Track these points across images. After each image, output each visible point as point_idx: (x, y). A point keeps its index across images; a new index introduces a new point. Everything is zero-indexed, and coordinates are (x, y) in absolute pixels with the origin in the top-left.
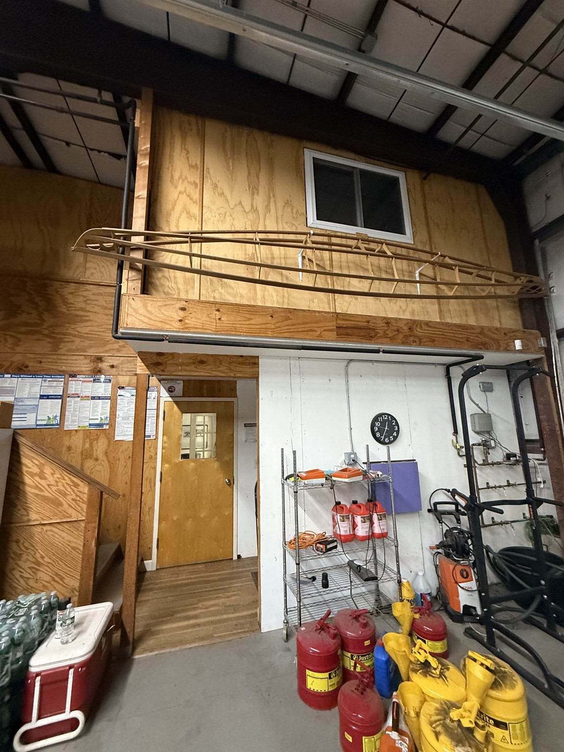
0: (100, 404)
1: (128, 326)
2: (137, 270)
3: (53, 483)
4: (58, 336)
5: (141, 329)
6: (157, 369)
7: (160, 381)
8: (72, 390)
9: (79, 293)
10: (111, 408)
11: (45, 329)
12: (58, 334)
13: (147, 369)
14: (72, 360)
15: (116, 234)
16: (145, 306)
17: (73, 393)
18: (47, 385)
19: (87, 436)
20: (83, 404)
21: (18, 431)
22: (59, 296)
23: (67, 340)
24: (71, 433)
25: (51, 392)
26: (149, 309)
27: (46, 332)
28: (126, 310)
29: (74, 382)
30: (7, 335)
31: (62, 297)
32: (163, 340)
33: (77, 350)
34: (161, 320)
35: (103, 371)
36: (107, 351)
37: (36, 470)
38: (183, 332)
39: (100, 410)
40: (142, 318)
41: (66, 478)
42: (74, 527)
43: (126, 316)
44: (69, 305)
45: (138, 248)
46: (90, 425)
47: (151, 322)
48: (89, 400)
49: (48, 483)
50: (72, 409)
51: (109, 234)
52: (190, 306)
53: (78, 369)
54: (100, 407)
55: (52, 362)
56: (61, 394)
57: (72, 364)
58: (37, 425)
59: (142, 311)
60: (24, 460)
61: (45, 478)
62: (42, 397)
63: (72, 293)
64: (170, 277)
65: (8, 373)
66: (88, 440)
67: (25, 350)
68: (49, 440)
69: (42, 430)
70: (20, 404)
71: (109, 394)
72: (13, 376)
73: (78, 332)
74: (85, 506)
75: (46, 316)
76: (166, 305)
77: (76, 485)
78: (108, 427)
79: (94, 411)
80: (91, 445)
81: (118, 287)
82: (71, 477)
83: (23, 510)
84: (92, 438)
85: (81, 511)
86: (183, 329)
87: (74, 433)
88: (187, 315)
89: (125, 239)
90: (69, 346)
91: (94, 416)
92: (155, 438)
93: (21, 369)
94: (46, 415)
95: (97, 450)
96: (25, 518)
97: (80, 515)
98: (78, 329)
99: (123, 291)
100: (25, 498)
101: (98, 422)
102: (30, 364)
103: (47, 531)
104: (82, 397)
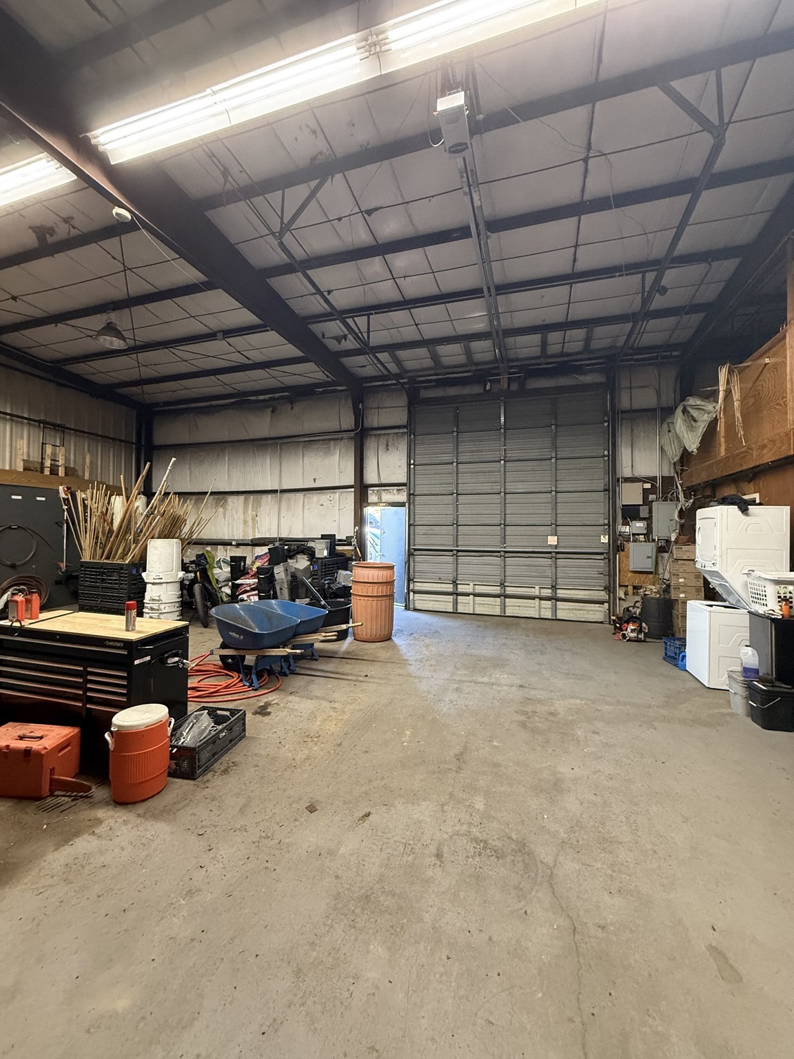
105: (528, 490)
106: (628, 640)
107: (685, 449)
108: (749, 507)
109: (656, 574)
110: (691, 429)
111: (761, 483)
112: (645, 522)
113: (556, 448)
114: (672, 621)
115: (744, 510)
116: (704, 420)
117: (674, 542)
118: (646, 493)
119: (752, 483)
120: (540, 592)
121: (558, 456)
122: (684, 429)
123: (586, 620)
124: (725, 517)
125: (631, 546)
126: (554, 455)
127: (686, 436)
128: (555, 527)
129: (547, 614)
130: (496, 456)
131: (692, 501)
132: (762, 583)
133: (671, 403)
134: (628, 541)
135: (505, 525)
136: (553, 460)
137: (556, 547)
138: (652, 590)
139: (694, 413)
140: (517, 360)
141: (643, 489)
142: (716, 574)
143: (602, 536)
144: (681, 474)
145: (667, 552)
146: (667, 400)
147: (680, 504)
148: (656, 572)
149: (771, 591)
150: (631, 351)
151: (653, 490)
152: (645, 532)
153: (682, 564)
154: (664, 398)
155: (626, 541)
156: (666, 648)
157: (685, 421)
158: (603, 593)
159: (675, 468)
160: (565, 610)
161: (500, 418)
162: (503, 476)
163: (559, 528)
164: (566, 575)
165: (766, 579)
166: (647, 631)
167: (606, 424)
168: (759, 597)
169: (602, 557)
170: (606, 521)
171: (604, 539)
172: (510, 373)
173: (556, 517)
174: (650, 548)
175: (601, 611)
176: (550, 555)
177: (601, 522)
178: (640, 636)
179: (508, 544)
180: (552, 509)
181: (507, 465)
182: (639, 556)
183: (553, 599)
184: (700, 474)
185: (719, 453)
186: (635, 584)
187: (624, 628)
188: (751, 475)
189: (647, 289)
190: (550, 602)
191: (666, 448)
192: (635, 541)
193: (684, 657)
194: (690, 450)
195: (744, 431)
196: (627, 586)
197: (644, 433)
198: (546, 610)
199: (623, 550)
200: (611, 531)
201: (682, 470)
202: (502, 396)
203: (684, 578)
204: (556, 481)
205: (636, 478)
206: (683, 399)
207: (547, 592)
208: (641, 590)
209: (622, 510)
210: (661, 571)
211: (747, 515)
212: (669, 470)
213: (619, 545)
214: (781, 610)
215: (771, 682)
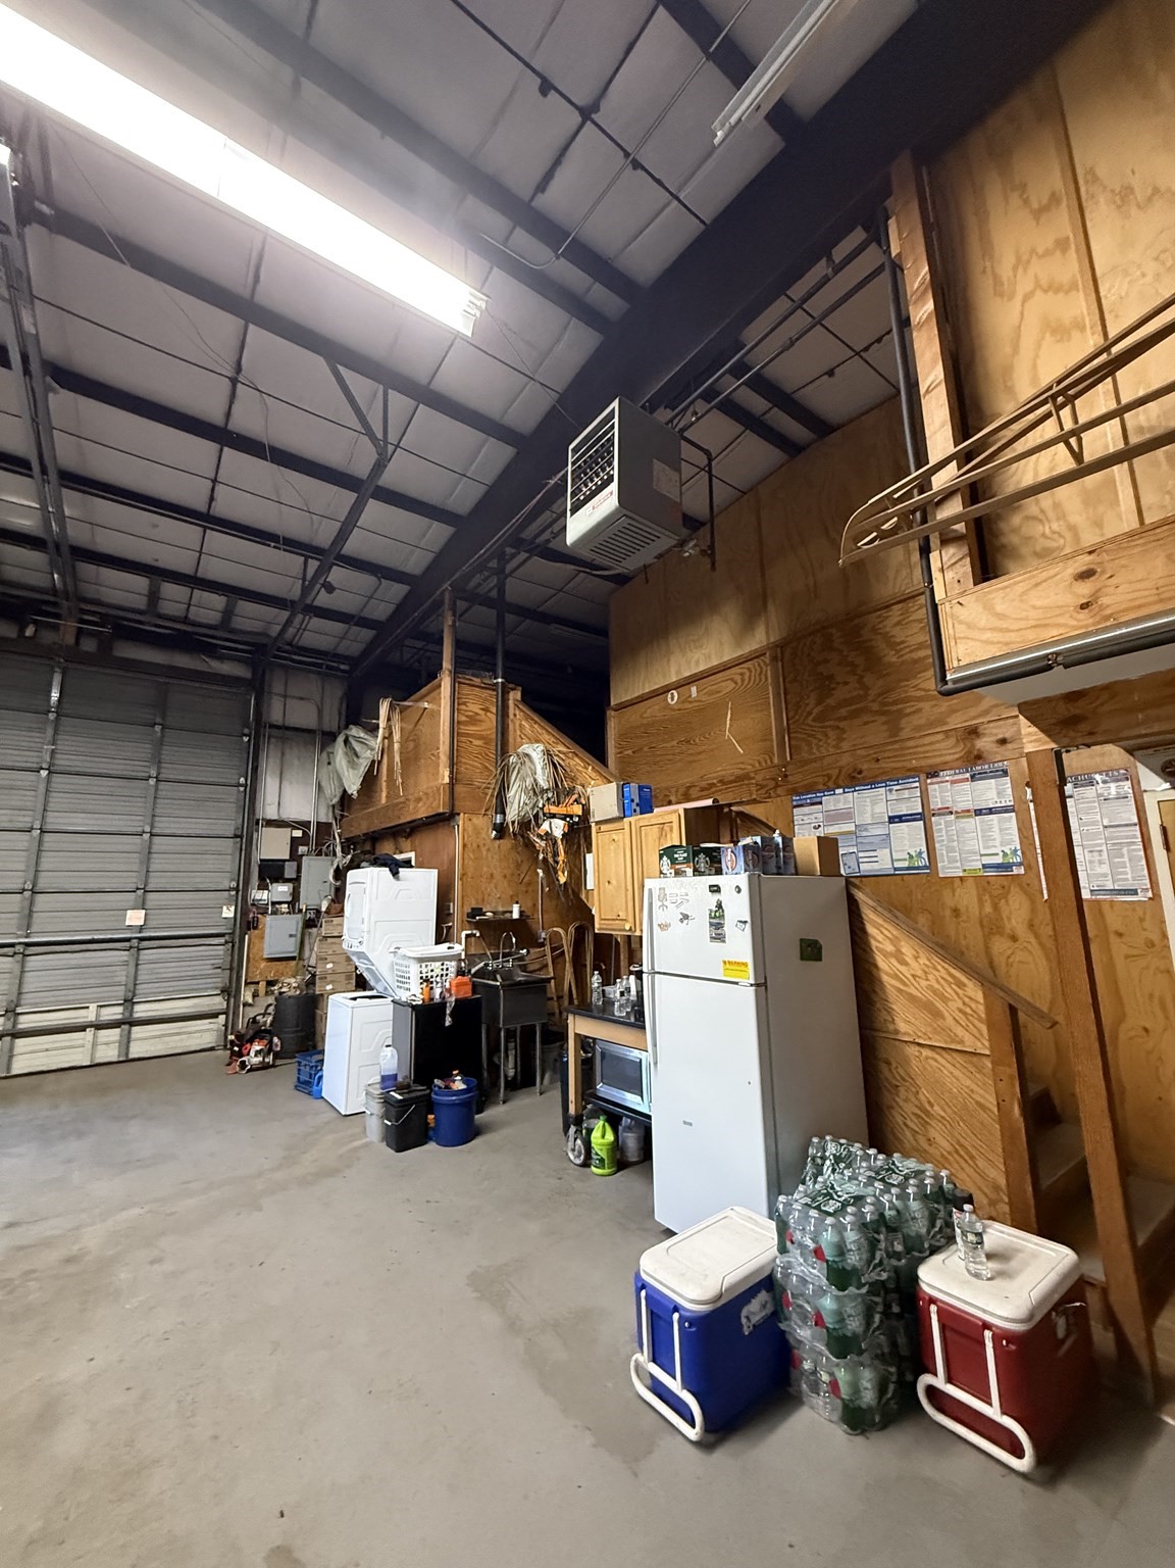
0: (995, 822)
1: (961, 664)
2: (957, 539)
3: (919, 973)
4: (895, 708)
5: (994, 659)
6: (1072, 734)
7: (1130, 751)
8: (936, 803)
9: (911, 618)
10: (1019, 829)
11: (874, 701)
12: (895, 703)
13: (1047, 739)
14: (925, 745)
15: (896, 496)
16: (988, 608)
17: (940, 806)
18: (895, 798)
19: (985, 890)
20: (962, 826)
21: (852, 879)
22: (879, 637)
23: (908, 711)
24: (952, 883)
25: (903, 809)
26: (999, 608)
27: (875, 707)
28: (951, 631)
29: (936, 786)
30: (826, 727)
31: (887, 637)
32: (1049, 668)
33: (931, 724)
34: (1033, 623)
35: (985, 755)
36: (986, 712)
37: (890, 948)
38: (1097, 632)
39: (996, 834)
40: (988, 635)
41: (939, 967)
42: (971, 1063)
43: (953, 643)
44: (898, 648)
45: (948, 495)
46: (984, 866)
47: (1012, 637)
48: (970, 816)
49: (913, 972)
50: (944, 838)
51: (883, 506)
52: (1106, 557)
53: (938, 760)
54: (996, 829)
55: (896, 756)
56: (920, 811)
57: (928, 752)
58: (895, 869)
59: (984, 620)
60: (871, 929)
61: (906, 964)
62: (892, 820)
63: (898, 623)
64: (1042, 511)
65: (839, 787)
66: (987, 897)
67: (855, 745)
68: (919, 897)
69: (905, 877)
70: (865, 834)
71: (1008, 800)
72: (846, 790)
73: (924, 690)
74: (984, 1028)
75: (869, 679)
76: (1037, 585)
77: (961, 985)
78: (1022, 871)
79: (987, 839)
80: (996, 907)
81: (928, 593)
82: (946, 966)
83: (885, 1013)
84: (996, 893)
85: (978, 1035)
86: (1094, 625)
87: (957, 882)
88: (1098, 585)
89: (921, 493)
90: (916, 720)
91: (988, 848)
92: (1150, 894)
93: (854, 777)
94: (903, 851)
95: (1009, 919)
96: (891, 1027)
97: (979, 1044)
98: (922, 686)
99: (939, 595)
100: (884, 991)
101: (999, 860)
102: (865, 767)
103: (927, 1058)
104: (957, 812)
105: (96, 828)
106: (249, 1071)
107: (345, 791)
108: (400, 869)
109: (300, 959)
110: (352, 765)
111: (418, 839)
112: (291, 885)
113: (160, 762)
114: (314, 1027)
115: (395, 874)
116: (366, 757)
117: (325, 912)
118: (295, 843)
119: (409, 841)
120: (98, 1015)
121: (161, 776)
122: (344, 763)
123: (186, 1050)
124: (375, 881)
125: (268, 921)
126: (154, 773)
127: (346, 773)
128: (142, 894)
129: (110, 1053)
130: (31, 759)
131: (349, 857)
132: (405, 963)
133: (334, 728)
134: (265, 913)
135: (34, 892)
136: (152, 782)
137: (141, 928)
138: (291, 985)
139: (357, 747)
140: (98, 603)
141: (292, 838)
142: (361, 955)
143: (225, 908)
144: (340, 820)
145: (316, 926)
146: (331, 722)
147: (337, 860)
148: (301, 957)
149: (414, 971)
150: (288, 647)
151: (305, 840)
152: (290, 899)
153: (332, 943)
154: (326, 719)
155: (262, 914)
156: (299, 1070)
157: (346, 754)
158: (219, 999)
159: (333, 812)
160: (145, 1042)
161: (50, 692)
162: (41, 798)
163: (150, 896)
164: (154, 976)
165: (410, 958)
166: (278, 1049)
167: (246, 739)
168: (403, 980)
169: (222, 940)
170: (234, 884)
171: (228, 912)
172: (83, 621)
173: (147, 877)
174: (294, 922)
175: (212, 1030)
176: (127, 944)
177: (226, 884)
178: (267, 1060)
179: (34, 928)
180: (141, 863)
181: (54, 779)
182: (278, 934)
183: (124, 1023)
184: (361, 825)
185: (380, 800)
186: (269, 979)
187: (245, 1052)
188: (408, 830)
189: (309, 577)
190: (117, 1031)
191: (323, 784)
192: (274, 913)
193: (321, 1078)
194: (350, 792)
195: (402, 778)
196: (258, 983)
197: (299, 759)
198: (108, 1046)
199: (255, 928)
200: (240, 898)
201: (342, 816)
202: (59, 656)
203: (333, 962)
204: (154, 816)
205: (283, 821)
206: (347, 727)
207: (114, 1013)
208: (276, 988)
209: (260, 866)
210: (307, 953)
211: (398, 879)
212: (327, 815)
213: (251, 919)
214: (422, 994)
215: (408, 1086)
